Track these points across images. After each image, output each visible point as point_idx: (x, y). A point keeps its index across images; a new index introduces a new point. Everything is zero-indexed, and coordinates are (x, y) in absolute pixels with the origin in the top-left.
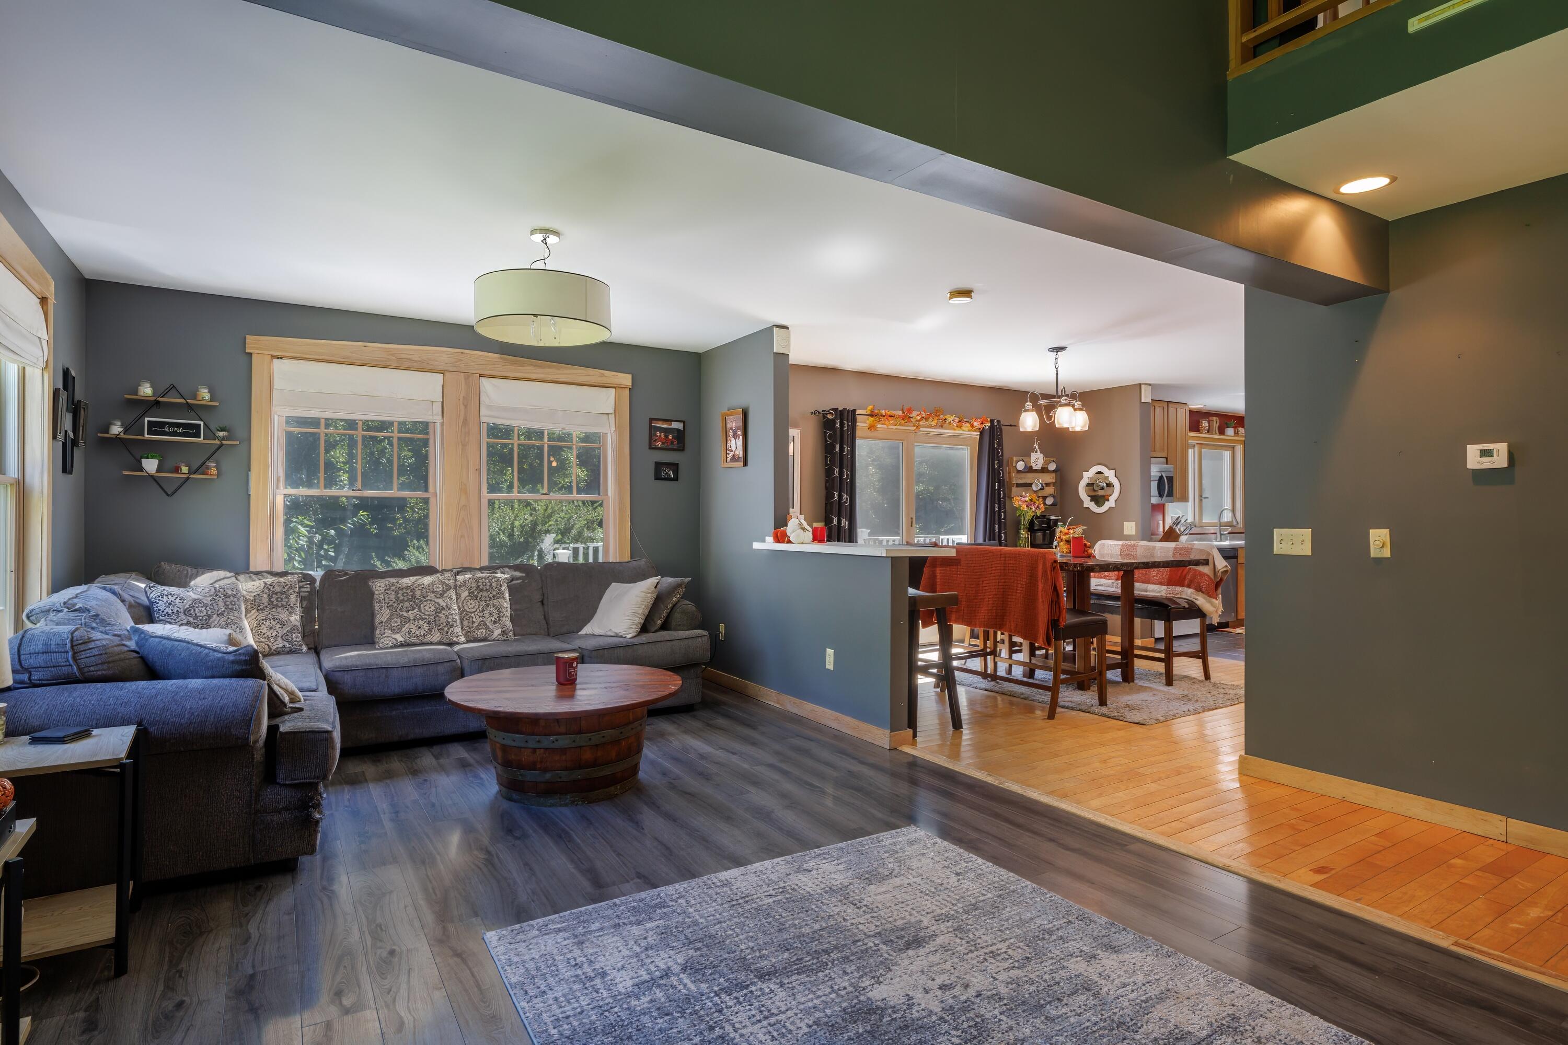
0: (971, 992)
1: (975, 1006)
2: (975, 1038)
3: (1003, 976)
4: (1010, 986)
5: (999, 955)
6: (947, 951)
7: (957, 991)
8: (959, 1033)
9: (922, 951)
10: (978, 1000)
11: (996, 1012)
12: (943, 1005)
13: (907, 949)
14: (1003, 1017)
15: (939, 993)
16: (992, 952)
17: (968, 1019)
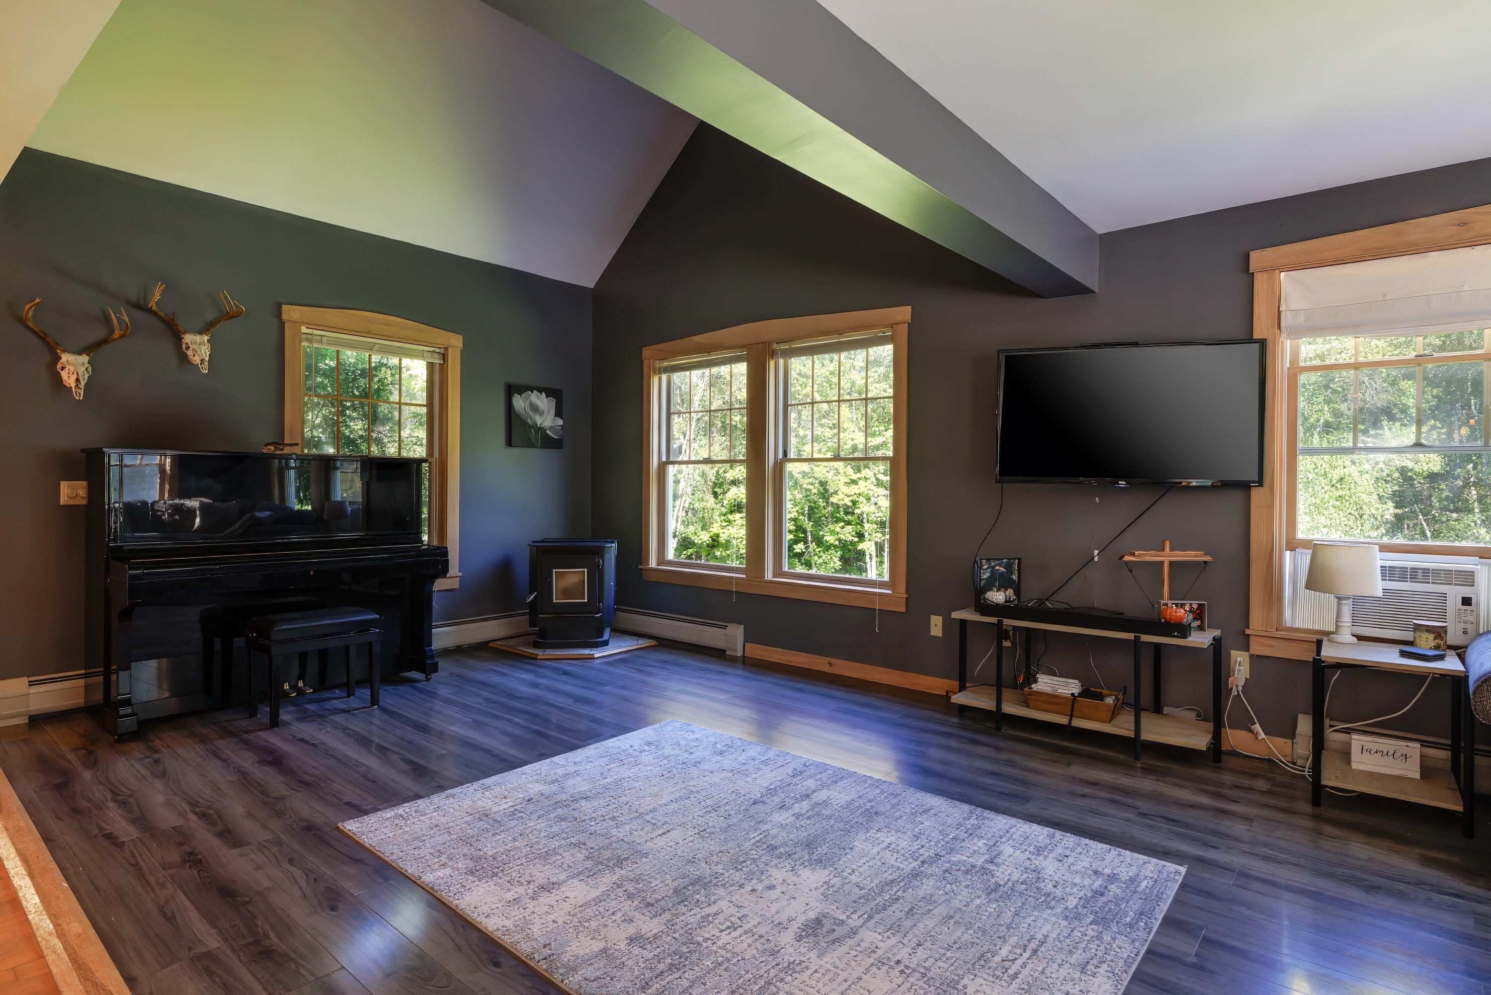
0: (748, 888)
1: (743, 877)
2: (741, 856)
3: (723, 904)
4: (716, 897)
5: (728, 928)
6: (780, 924)
7: (760, 887)
8: (751, 857)
9: (802, 919)
10: (742, 881)
11: (726, 874)
12: (769, 873)
13: (817, 918)
14: (721, 871)
15: (774, 882)
16: (735, 930)
17: (747, 867)
